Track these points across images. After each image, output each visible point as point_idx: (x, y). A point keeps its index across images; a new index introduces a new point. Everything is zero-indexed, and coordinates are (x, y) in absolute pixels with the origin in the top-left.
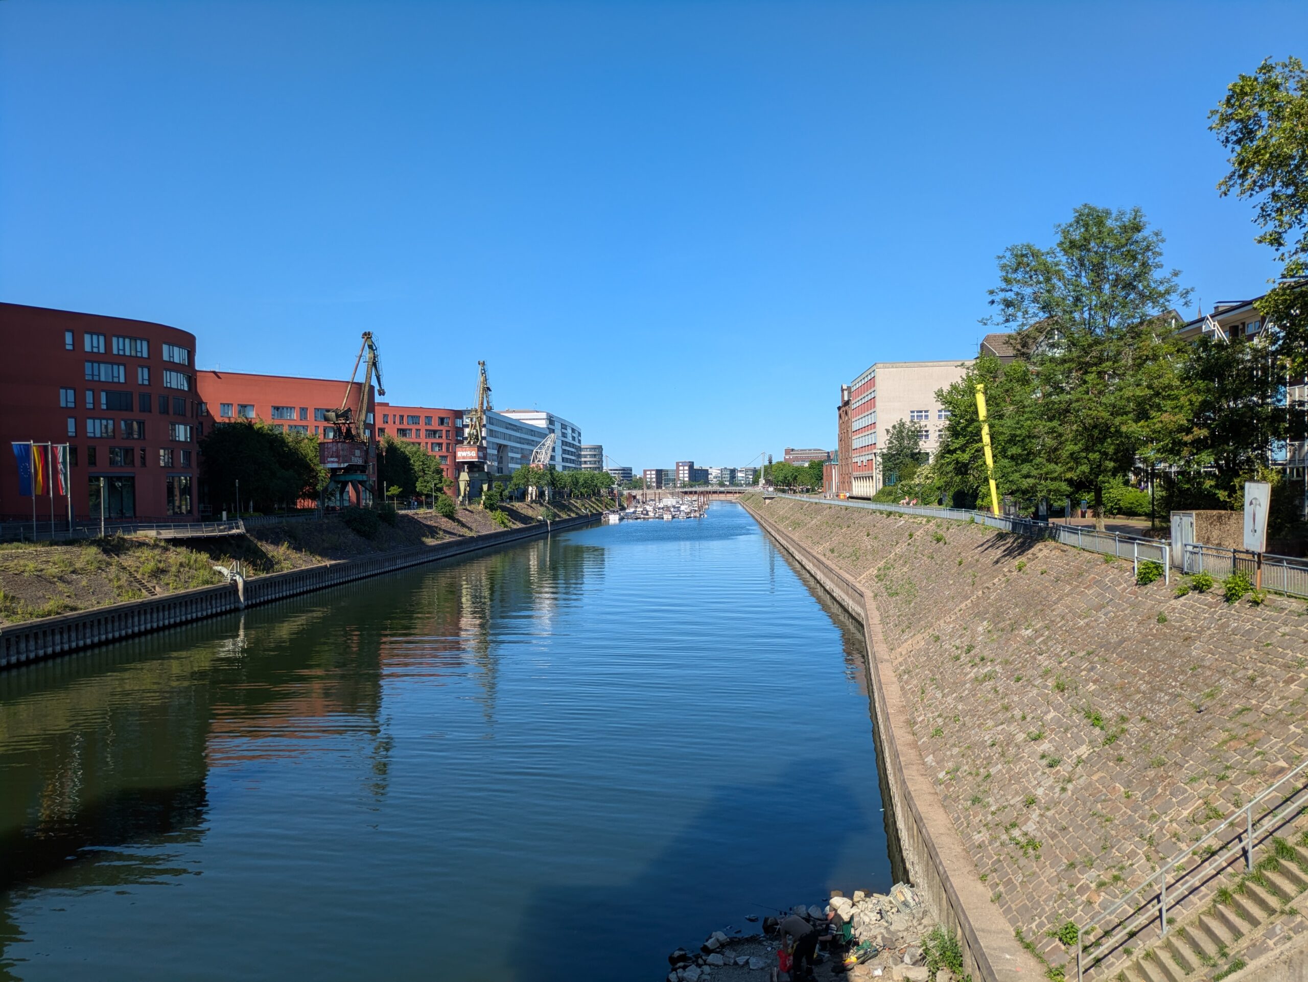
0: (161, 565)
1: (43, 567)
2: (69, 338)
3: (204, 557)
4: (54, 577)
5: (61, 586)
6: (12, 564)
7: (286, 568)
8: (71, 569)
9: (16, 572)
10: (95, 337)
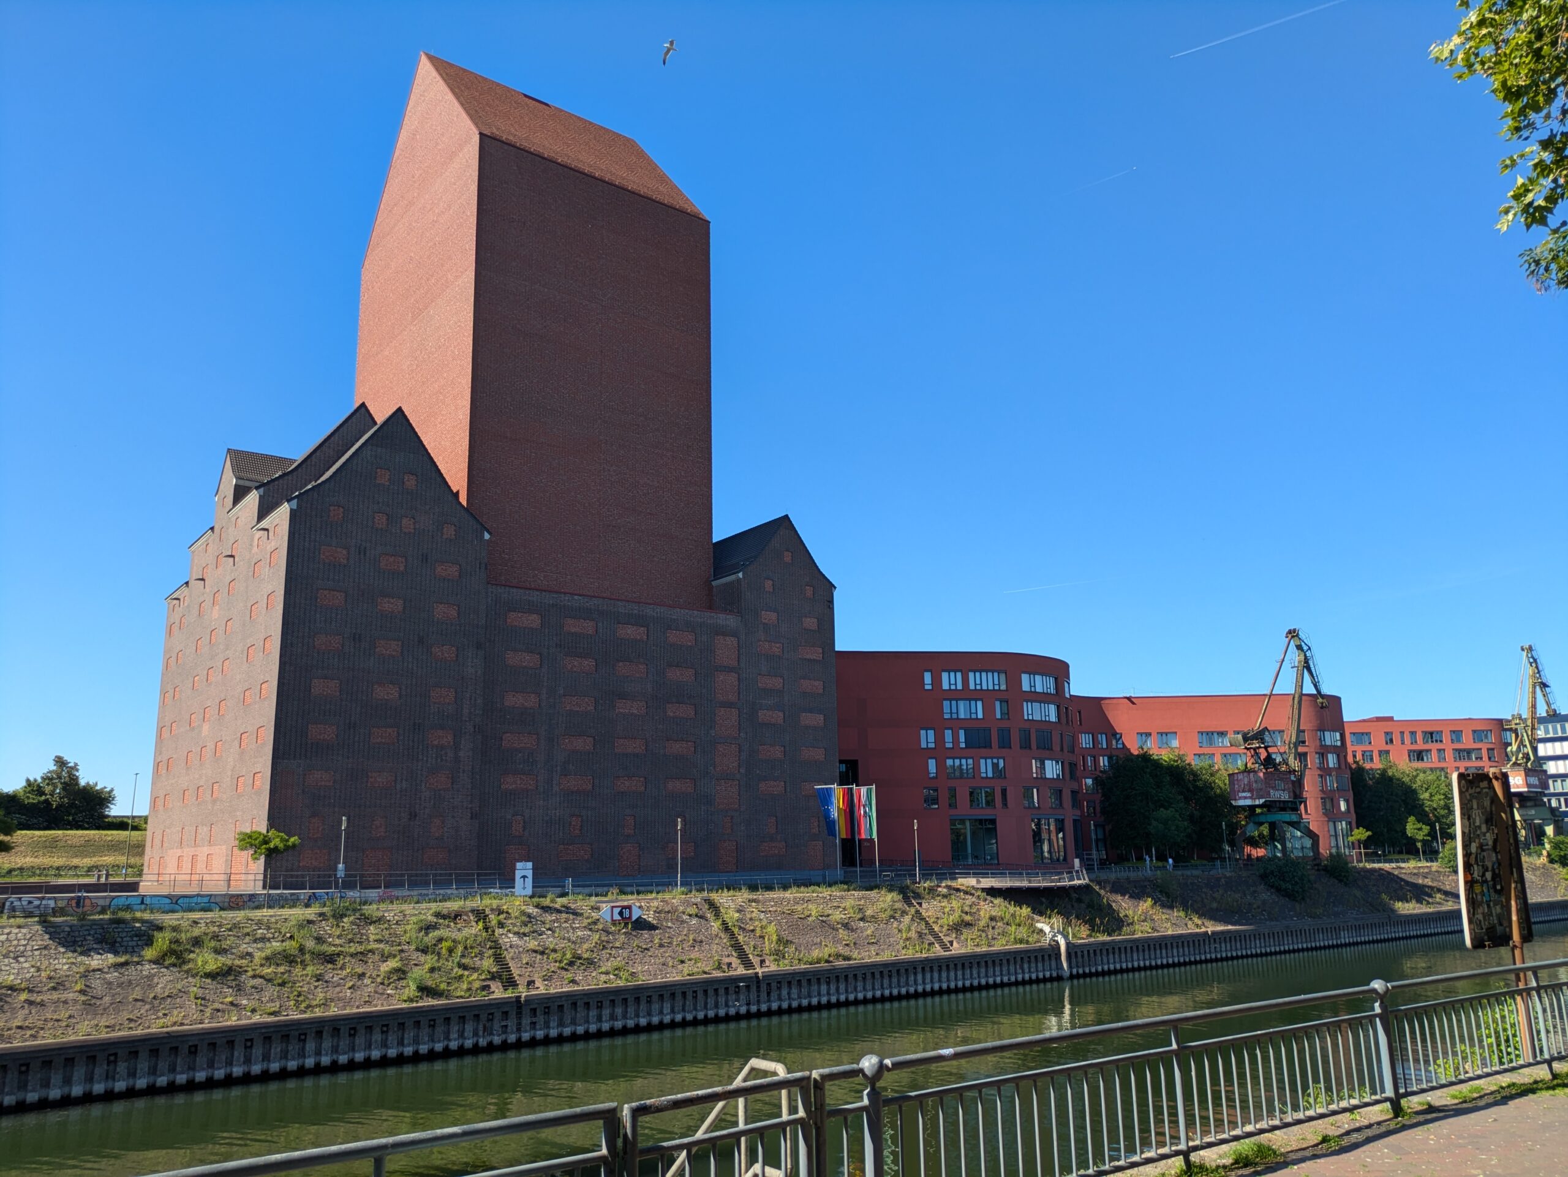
0: (968, 918)
1: (830, 912)
2: (928, 678)
3: (1025, 911)
4: (838, 923)
5: (843, 934)
6: (799, 908)
7: (1141, 931)
8: (860, 916)
9: (803, 916)
10: (952, 674)
